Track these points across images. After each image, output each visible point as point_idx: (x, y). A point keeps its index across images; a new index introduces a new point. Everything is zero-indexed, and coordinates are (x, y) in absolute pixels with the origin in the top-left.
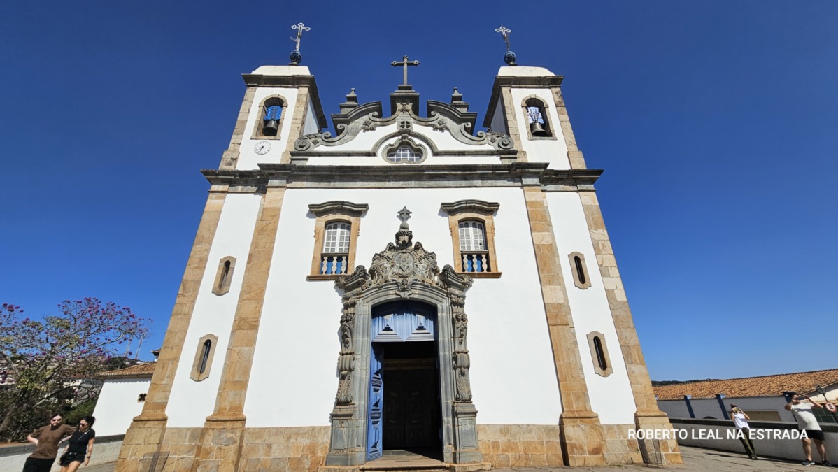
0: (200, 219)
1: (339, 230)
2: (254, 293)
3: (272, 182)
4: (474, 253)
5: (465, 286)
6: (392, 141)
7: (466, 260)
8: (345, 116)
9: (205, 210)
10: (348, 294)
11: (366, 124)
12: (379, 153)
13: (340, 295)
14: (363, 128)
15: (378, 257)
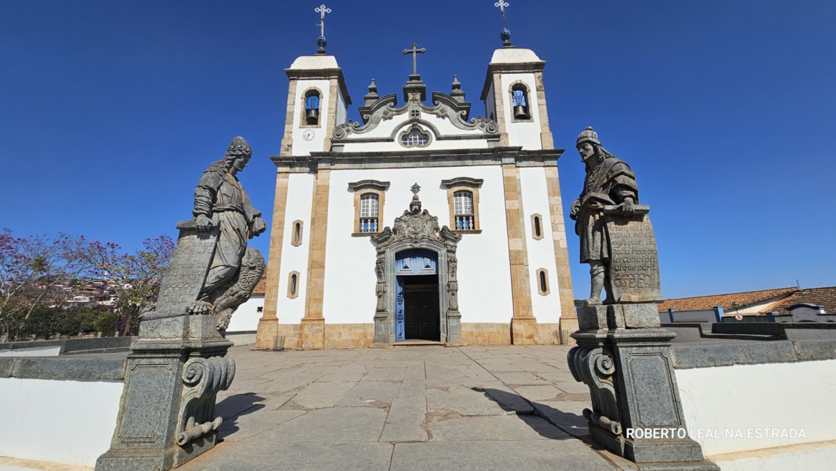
0: (275, 194)
1: (370, 200)
2: (318, 245)
3: (321, 166)
4: (464, 216)
5: (456, 240)
6: (406, 128)
7: (458, 221)
8: (369, 108)
9: (277, 186)
10: (380, 245)
11: (385, 113)
12: (396, 139)
13: (374, 246)
14: (383, 117)
15: (398, 220)
